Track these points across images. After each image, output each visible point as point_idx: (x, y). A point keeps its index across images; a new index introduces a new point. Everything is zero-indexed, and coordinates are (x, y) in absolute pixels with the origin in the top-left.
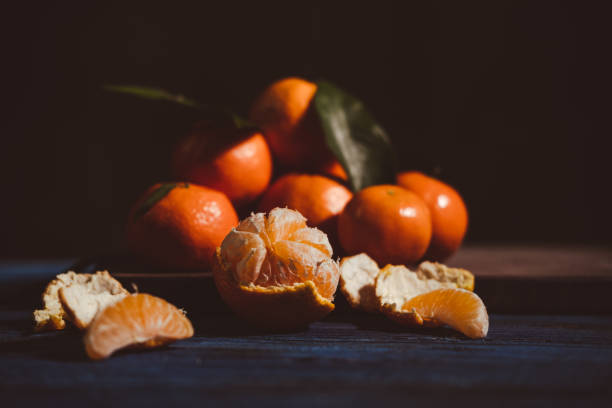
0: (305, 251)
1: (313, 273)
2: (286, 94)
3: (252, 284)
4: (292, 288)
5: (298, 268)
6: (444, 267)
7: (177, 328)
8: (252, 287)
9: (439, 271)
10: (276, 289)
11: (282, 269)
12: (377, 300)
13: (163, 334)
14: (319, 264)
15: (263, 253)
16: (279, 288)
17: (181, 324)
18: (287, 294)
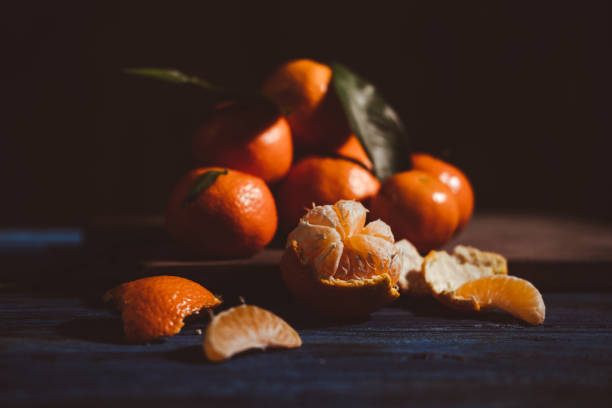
0: (382, 245)
1: (388, 266)
3: (332, 278)
4: (370, 281)
5: (375, 261)
6: (477, 252)
7: (286, 336)
8: (332, 281)
9: (473, 255)
10: (356, 282)
11: (361, 264)
12: (429, 287)
13: (275, 342)
14: (393, 257)
16: (359, 281)
18: (367, 287)
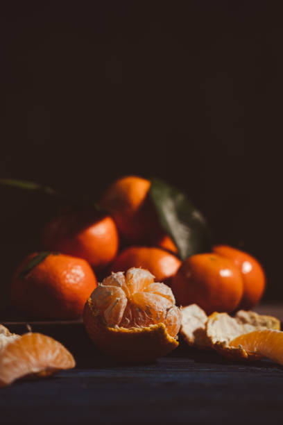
0: (157, 300)
1: (164, 317)
2: (129, 188)
3: (117, 326)
4: (148, 328)
5: (152, 312)
6: (256, 315)
7: (62, 360)
8: (117, 328)
9: (252, 317)
10: (136, 329)
11: (140, 314)
12: (209, 339)
13: (52, 365)
14: (168, 310)
15: (125, 301)
16: (138, 329)
17: (66, 357)
18: (145, 333)
